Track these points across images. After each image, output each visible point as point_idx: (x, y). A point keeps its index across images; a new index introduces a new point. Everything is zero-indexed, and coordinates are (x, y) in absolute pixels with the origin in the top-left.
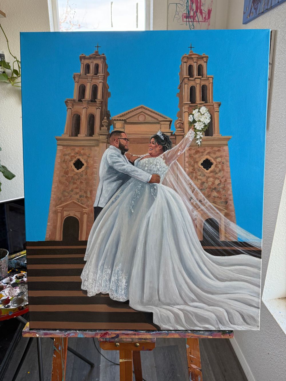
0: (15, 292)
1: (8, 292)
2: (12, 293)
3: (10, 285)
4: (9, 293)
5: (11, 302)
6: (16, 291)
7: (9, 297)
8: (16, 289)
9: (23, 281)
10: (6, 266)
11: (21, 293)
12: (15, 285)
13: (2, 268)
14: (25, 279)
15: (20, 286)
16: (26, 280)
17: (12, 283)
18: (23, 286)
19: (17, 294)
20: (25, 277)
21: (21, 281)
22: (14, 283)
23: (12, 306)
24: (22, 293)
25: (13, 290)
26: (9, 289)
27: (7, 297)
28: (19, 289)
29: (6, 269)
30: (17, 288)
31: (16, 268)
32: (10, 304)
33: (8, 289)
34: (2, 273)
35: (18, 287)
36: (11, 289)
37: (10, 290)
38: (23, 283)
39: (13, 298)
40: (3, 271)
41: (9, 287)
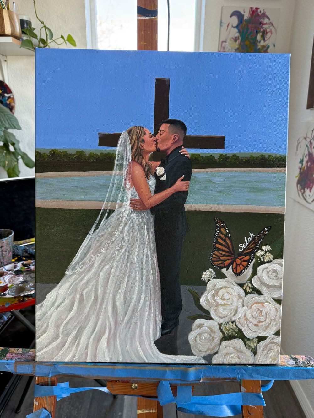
0: (17, 280)
1: (9, 279)
2: (13, 281)
3: (13, 272)
4: (10, 281)
5: (9, 289)
6: (19, 279)
7: (7, 285)
8: (19, 276)
9: (29, 269)
10: (9, 250)
11: (23, 282)
12: (18, 273)
13: (4, 251)
14: (32, 267)
15: (25, 274)
16: (34, 268)
17: (15, 270)
18: (29, 274)
19: (19, 283)
20: (33, 265)
21: (27, 268)
22: (18, 271)
23: (9, 294)
24: (25, 282)
25: (15, 277)
26: (11, 276)
27: (6, 284)
28: (23, 277)
29: (9, 253)
30: (21, 276)
31: (24, 255)
32: (7, 292)
33: (9, 275)
34: (3, 258)
35: (23, 275)
36: (13, 277)
37: (11, 278)
38: (29, 271)
39: (12, 286)
40: (5, 255)
41: (11, 274)
